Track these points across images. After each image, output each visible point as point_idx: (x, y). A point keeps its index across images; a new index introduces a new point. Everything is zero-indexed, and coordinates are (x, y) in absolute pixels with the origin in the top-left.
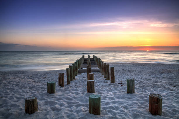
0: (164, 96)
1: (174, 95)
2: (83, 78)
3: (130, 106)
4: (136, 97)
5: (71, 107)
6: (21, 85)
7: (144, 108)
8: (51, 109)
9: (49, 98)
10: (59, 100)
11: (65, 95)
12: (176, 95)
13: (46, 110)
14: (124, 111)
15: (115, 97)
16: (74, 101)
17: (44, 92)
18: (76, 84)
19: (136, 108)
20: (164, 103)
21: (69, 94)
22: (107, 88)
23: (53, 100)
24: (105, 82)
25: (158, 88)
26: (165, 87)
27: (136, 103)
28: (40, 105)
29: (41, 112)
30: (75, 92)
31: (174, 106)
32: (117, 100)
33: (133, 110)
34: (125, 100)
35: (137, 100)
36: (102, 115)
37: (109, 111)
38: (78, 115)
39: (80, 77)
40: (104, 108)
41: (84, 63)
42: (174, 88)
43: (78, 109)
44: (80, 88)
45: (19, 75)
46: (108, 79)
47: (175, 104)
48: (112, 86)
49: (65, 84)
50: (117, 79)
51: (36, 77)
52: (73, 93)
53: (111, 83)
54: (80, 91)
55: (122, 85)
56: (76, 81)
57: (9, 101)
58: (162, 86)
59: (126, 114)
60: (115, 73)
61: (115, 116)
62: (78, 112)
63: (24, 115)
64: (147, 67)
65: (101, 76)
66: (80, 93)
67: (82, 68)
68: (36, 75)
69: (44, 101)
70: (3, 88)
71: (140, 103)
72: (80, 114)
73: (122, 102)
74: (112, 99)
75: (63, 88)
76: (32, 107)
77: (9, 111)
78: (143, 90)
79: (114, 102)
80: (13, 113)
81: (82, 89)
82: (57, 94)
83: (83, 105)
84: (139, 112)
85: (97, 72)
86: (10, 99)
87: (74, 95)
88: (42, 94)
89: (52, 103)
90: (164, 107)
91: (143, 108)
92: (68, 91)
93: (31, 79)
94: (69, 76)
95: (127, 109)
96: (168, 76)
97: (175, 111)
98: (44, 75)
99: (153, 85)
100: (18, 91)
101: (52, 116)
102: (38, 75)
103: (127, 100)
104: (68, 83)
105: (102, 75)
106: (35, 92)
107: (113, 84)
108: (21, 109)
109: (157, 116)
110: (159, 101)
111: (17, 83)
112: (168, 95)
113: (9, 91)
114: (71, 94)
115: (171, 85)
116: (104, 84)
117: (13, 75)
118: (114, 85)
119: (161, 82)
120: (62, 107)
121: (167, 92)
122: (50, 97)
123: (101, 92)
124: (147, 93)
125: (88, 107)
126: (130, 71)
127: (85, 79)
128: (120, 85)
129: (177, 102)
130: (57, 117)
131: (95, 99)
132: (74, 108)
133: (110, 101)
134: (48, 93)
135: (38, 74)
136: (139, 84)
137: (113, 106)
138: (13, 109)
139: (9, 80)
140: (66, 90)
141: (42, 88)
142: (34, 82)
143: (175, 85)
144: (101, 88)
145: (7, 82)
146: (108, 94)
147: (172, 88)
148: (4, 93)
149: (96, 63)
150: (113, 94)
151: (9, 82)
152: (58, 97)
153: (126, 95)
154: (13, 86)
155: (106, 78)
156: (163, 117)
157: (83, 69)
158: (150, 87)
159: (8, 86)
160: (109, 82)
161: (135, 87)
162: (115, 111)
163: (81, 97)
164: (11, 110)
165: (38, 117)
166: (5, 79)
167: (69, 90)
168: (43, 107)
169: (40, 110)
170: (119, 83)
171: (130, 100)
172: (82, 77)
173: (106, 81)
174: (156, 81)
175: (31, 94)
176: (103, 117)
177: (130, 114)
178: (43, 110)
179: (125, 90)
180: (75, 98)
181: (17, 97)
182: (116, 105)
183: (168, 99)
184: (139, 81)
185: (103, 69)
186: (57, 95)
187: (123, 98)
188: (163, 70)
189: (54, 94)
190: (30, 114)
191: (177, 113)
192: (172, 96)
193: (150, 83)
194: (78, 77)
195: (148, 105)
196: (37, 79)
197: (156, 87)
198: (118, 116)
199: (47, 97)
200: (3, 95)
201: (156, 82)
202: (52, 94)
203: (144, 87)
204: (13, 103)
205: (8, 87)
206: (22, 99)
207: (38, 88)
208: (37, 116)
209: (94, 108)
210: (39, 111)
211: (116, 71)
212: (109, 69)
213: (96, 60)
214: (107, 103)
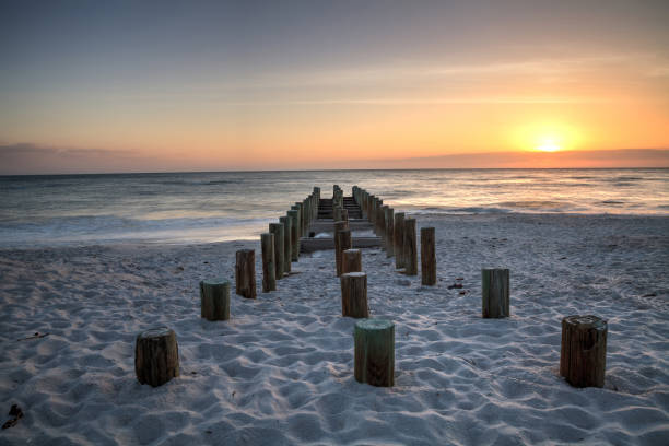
0: (615, 328)
1: (650, 324)
2: (321, 271)
3: (495, 358)
4: (517, 332)
5: (290, 364)
6: (102, 293)
7: (543, 365)
8: (221, 371)
9: (210, 336)
10: (244, 340)
11: (265, 325)
12: (655, 322)
13: (206, 372)
14: (473, 375)
15: (439, 331)
16: (297, 343)
17: (188, 317)
18: (295, 290)
19: (515, 363)
20: (613, 349)
21: (277, 323)
22: (411, 302)
23: (225, 341)
24: (400, 283)
25: (594, 299)
26: (617, 298)
27: (517, 351)
28: (184, 359)
29: (189, 378)
30: (296, 315)
31: (648, 357)
32: (447, 339)
33: (504, 372)
34: (478, 339)
35: (519, 339)
36: (400, 388)
37: (424, 376)
38: (318, 388)
39: (306, 265)
40: (405, 366)
41: (319, 213)
42: (652, 301)
43: (318, 368)
44: (313, 303)
45: (86, 260)
46: (412, 272)
47: (651, 353)
48: (425, 294)
49: (259, 289)
50: (444, 273)
51: (147, 268)
52: (291, 320)
53: (423, 284)
54: (317, 314)
55: (463, 294)
56: (295, 280)
57: (74, 346)
58: (607, 293)
59: (481, 385)
60: (438, 249)
61: (443, 390)
62: (317, 378)
63: (136, 388)
64: (554, 229)
65: (386, 261)
66: (318, 318)
67: (312, 235)
68: (146, 260)
69: (193, 345)
70: (41, 304)
71: (529, 349)
72: (324, 383)
73: (467, 345)
74: (432, 336)
75: (253, 304)
76: (163, 361)
77: (83, 377)
78: (540, 307)
79: (440, 348)
80: (97, 382)
81: (322, 307)
82: (237, 322)
83: (333, 358)
84: (525, 377)
85: (371, 247)
86: (74, 341)
87: (296, 325)
88: (185, 322)
89: (221, 353)
90: (612, 360)
91: (539, 364)
92: (273, 313)
93: (132, 273)
94: (271, 261)
95: (484, 367)
96: (629, 260)
97: (650, 373)
98: (178, 260)
99: (574, 291)
100: (96, 314)
101: (231, 391)
102: (156, 260)
103: (483, 340)
104: (269, 286)
105: (389, 257)
106: (158, 317)
107: (429, 287)
108: (120, 372)
109: (589, 389)
110: (595, 337)
111: (87, 287)
112: (628, 323)
113: (64, 314)
114: (283, 321)
115: (641, 289)
116: (397, 289)
117: (65, 262)
118: (433, 291)
119: (605, 280)
120: (260, 365)
121: (623, 314)
122: (212, 332)
123: (390, 314)
124: (554, 318)
125: (353, 361)
126: (492, 245)
127: (327, 271)
128: (455, 292)
129: (658, 344)
130: (246, 395)
131: (378, 331)
132: (301, 367)
133: (424, 344)
134: (205, 320)
135: (152, 257)
136: (525, 288)
137: (434, 358)
138: (92, 371)
139: (57, 277)
140: (263, 309)
141: (178, 302)
142: (146, 284)
143: (654, 289)
144: (389, 303)
145: (51, 283)
146: (414, 321)
147: (645, 299)
148: (47, 319)
149: (365, 214)
150: (434, 321)
151: (58, 285)
152: (242, 332)
153: (481, 323)
154: (77, 296)
155: (404, 270)
156: (608, 391)
157: (318, 236)
158: (565, 298)
159: (58, 297)
160: (416, 282)
161: (511, 297)
162: (443, 374)
163: (323, 332)
164: (87, 374)
165: (181, 395)
166: (43, 276)
167: (276, 310)
168: (194, 366)
169: (185, 374)
170: (452, 284)
171: (495, 342)
172: (317, 266)
173: (404, 278)
174: (586, 278)
175: (145, 324)
176: (402, 392)
177: (495, 382)
178: (194, 373)
179: (474, 306)
180: (299, 333)
181: (96, 334)
182: (446, 355)
183: (627, 336)
184: (522, 276)
185: (390, 234)
186: (236, 326)
187: (468, 333)
188: (612, 238)
189: (226, 323)
190: (154, 386)
191: (655, 381)
192: (642, 327)
193: (563, 285)
194: (301, 265)
195: (559, 355)
196: (151, 274)
197: (586, 298)
198: (454, 391)
199: (202, 331)
200: (49, 326)
201: (587, 280)
202: (219, 323)
203: (542, 299)
204: (86, 351)
205: (58, 300)
206: (118, 339)
207: (166, 302)
208: (178, 391)
209: (371, 364)
210: (182, 377)
211: (440, 242)
212: (415, 235)
213: (365, 203)
214: (415, 351)
